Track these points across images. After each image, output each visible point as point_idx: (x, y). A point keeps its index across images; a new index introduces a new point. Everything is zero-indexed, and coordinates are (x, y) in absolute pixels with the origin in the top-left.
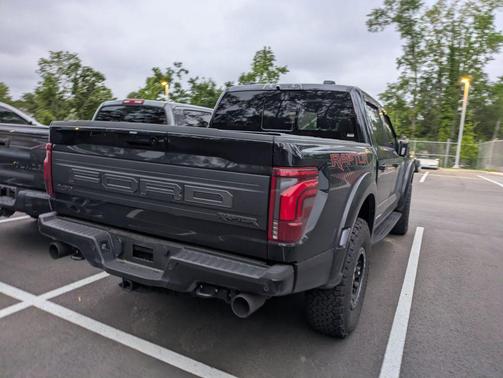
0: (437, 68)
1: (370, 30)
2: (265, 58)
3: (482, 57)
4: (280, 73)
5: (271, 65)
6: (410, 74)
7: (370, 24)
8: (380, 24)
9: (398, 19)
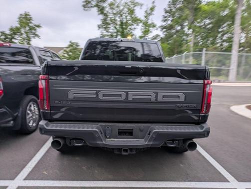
0: (115, 31)
1: (84, 10)
2: (26, 18)
3: (133, 27)
4: (37, 28)
5: (31, 23)
6: (105, 33)
7: (84, 6)
8: (88, 7)
9: (97, 6)
